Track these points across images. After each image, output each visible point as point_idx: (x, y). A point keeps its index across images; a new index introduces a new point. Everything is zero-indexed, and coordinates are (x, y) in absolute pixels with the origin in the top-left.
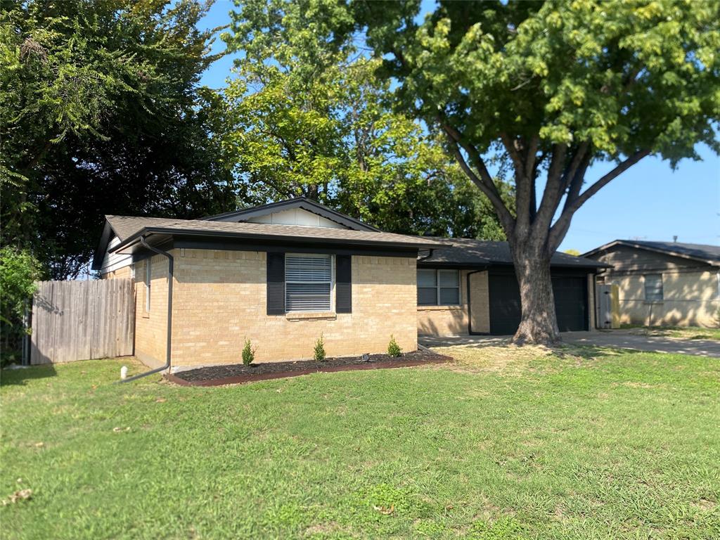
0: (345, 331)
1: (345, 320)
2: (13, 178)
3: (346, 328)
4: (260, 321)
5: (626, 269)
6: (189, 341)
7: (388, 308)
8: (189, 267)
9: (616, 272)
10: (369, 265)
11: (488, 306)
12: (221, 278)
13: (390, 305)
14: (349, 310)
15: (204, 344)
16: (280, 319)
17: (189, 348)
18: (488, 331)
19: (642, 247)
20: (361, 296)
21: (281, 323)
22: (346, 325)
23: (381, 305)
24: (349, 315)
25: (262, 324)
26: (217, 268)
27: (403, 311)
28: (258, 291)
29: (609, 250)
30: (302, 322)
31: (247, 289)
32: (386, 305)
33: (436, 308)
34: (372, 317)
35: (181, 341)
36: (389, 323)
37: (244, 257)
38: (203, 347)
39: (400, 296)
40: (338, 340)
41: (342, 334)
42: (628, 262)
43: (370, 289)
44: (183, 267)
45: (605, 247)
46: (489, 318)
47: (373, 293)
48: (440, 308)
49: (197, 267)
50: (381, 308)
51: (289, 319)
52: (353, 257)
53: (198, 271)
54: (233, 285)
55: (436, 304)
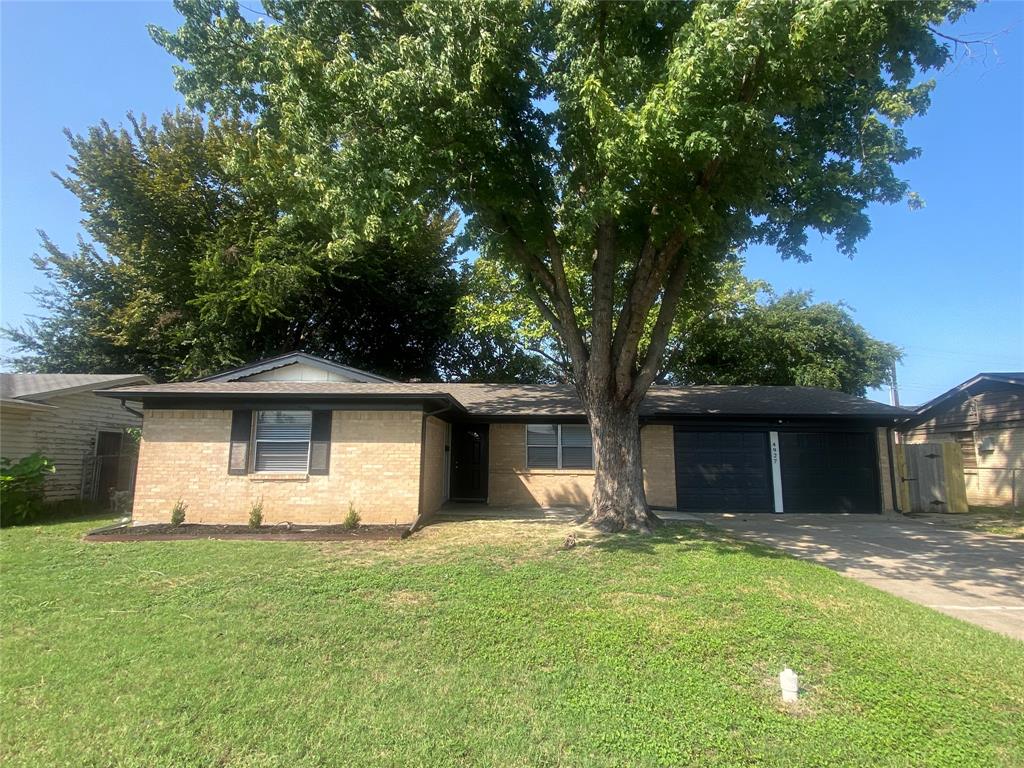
0: (320, 495)
1: (320, 483)
2: (235, 361)
3: (322, 492)
4: (221, 480)
5: (1002, 419)
6: (150, 497)
7: (378, 470)
8: (154, 426)
9: (990, 423)
10: (356, 421)
11: (674, 471)
12: (185, 437)
13: (381, 466)
14: (326, 472)
15: (163, 501)
16: (242, 480)
17: (149, 504)
18: (674, 504)
19: (1019, 383)
20: (343, 456)
21: (244, 484)
22: (320, 489)
23: (370, 466)
24: (326, 477)
25: (223, 484)
26: (182, 427)
27: (399, 473)
28: (221, 450)
29: (974, 390)
30: (267, 484)
31: (209, 447)
32: (376, 467)
33: (557, 472)
34: (358, 481)
35: (141, 497)
36: (379, 488)
37: (209, 416)
38: (161, 504)
39: (397, 456)
40: (310, 506)
41: (316, 498)
42: (1004, 406)
43: (354, 448)
44: (150, 427)
45: (965, 386)
46: (675, 487)
47: (359, 452)
48: (562, 472)
49: (164, 427)
50: (368, 470)
51: (252, 480)
52: (335, 413)
53: (164, 430)
54: (195, 444)
55: (555, 467)
